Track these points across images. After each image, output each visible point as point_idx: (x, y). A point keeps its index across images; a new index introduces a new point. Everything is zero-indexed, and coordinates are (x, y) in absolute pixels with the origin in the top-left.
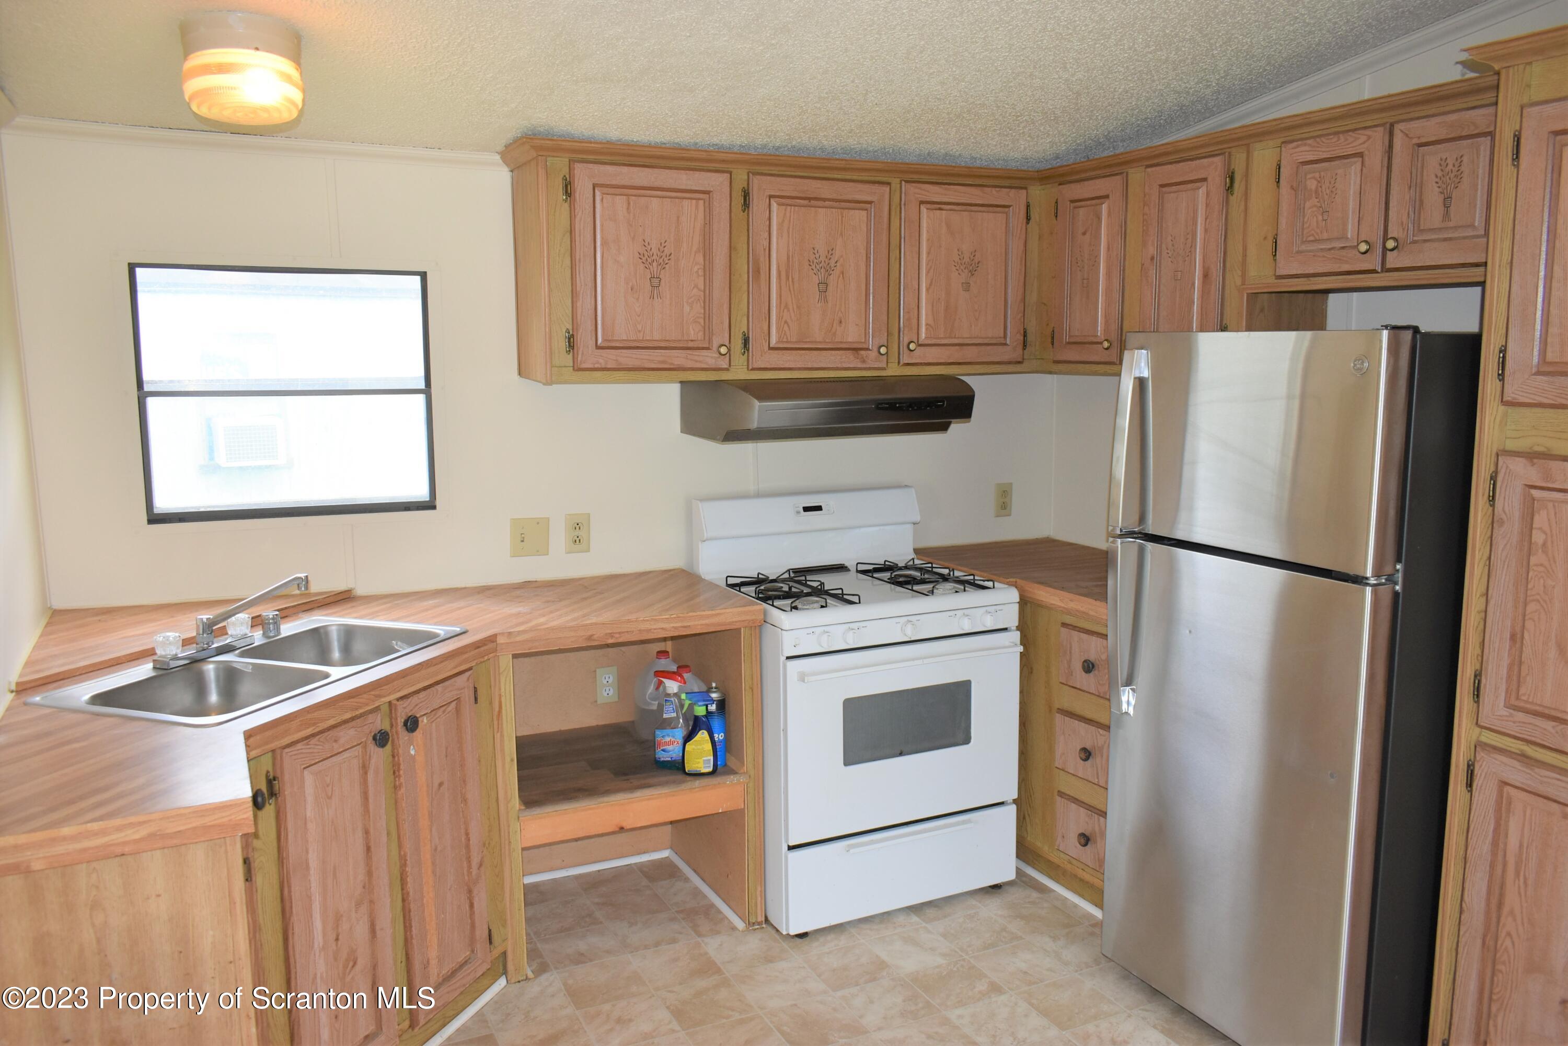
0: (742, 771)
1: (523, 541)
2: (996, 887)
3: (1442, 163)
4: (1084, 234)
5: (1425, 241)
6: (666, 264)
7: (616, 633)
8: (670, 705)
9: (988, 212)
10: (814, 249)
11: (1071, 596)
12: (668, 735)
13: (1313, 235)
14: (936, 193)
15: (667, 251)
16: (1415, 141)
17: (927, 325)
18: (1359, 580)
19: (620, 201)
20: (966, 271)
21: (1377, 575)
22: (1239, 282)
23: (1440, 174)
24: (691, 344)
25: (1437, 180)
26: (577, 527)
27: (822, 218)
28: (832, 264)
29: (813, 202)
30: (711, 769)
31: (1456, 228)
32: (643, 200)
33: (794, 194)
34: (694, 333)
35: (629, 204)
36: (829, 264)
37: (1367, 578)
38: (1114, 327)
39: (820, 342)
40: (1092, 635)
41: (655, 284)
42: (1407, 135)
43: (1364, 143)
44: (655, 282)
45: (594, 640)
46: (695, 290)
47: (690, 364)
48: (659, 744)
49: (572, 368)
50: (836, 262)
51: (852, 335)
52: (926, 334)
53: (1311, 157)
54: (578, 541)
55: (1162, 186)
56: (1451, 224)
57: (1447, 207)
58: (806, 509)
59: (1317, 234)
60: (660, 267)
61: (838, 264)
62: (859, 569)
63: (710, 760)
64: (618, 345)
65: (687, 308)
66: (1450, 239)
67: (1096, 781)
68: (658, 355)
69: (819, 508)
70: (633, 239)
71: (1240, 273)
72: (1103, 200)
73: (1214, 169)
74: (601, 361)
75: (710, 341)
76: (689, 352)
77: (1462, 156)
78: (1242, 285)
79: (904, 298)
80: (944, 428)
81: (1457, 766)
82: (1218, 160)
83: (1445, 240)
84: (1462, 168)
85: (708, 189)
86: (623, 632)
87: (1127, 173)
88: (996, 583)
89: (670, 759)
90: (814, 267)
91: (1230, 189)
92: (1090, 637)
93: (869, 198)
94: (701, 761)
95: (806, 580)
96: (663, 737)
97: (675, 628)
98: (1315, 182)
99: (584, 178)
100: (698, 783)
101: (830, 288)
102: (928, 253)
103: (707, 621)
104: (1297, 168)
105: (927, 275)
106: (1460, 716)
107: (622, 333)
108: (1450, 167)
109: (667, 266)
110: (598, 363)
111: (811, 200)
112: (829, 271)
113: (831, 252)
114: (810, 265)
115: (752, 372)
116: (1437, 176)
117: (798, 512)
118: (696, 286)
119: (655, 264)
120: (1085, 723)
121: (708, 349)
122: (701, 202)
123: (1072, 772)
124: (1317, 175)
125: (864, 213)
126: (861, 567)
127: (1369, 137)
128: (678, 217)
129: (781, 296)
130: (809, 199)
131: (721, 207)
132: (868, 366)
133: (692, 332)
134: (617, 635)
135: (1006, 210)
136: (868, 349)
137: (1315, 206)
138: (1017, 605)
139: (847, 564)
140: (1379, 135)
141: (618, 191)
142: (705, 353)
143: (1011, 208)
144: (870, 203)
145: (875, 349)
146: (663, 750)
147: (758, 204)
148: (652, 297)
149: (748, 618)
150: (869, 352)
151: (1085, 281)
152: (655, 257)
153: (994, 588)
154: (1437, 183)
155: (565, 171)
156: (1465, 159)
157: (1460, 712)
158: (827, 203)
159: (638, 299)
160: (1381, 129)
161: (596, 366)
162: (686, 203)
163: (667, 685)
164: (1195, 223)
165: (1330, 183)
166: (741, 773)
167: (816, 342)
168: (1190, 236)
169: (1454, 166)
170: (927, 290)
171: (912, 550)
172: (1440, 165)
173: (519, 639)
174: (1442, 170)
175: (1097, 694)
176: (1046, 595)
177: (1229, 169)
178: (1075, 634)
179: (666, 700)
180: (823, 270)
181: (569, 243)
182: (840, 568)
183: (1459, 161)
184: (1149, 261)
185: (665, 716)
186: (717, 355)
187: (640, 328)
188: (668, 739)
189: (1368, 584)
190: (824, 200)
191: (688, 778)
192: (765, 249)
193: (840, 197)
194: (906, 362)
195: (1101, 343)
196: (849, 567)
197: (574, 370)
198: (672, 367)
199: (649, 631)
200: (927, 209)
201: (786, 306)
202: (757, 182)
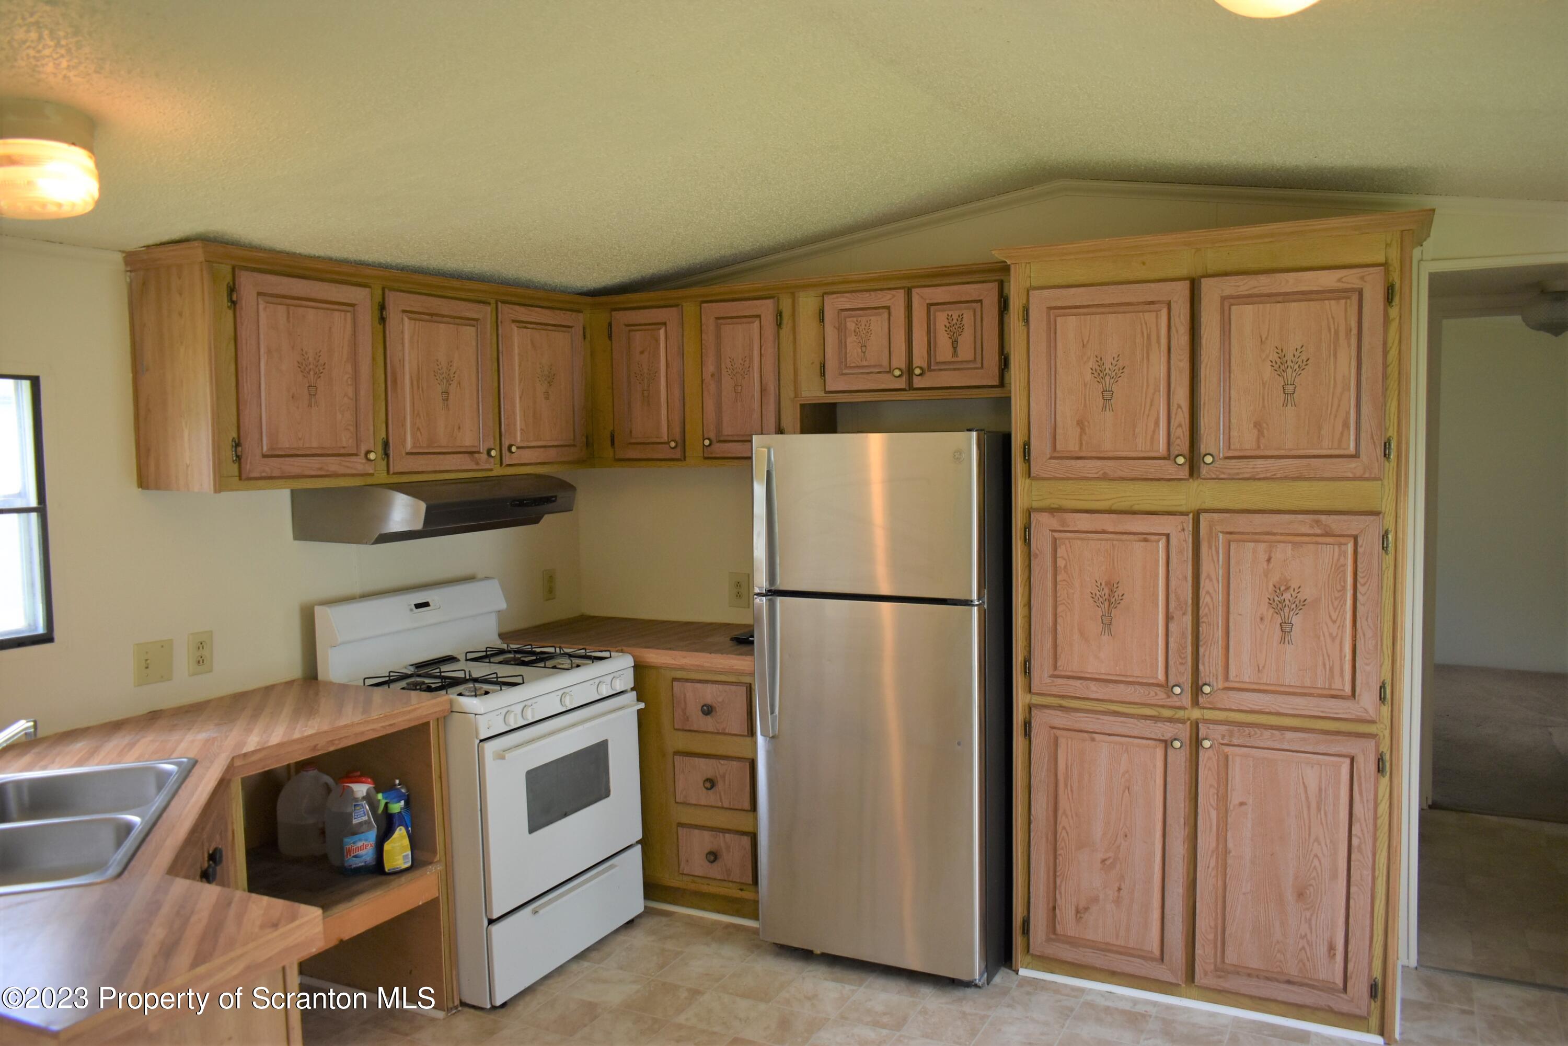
0: (435, 860)
1: (147, 668)
2: (630, 923)
3: (949, 318)
4: (642, 353)
5: (941, 370)
6: (322, 373)
7: (336, 740)
8: (361, 809)
9: (558, 331)
10: (437, 361)
11: (684, 653)
12: (360, 840)
13: (854, 362)
14: (523, 314)
15: (321, 362)
16: (928, 301)
17: (521, 429)
18: (967, 603)
19: (281, 310)
20: (546, 382)
21: (979, 599)
22: (792, 395)
23: (948, 325)
24: (342, 451)
25: (946, 329)
26: (201, 646)
27: (443, 331)
28: (452, 375)
29: (435, 318)
30: (409, 864)
31: (962, 362)
32: (301, 310)
33: (421, 310)
34: (346, 440)
35: (288, 313)
36: (449, 375)
37: (972, 601)
38: (677, 430)
39: (444, 447)
40: (707, 683)
41: (313, 393)
42: (922, 297)
43: (890, 299)
44: (312, 391)
45: (318, 750)
46: (346, 399)
47: (342, 470)
48: (349, 851)
49: (237, 478)
50: (454, 373)
51: (468, 439)
52: (521, 437)
53: (848, 306)
54: (201, 662)
55: (717, 318)
56: (959, 359)
57: (955, 348)
58: (418, 606)
59: (858, 362)
60: (316, 376)
61: (456, 375)
62: (468, 658)
63: (408, 855)
64: (280, 453)
65: (339, 416)
66: (958, 369)
67: (720, 804)
68: (315, 463)
69: (426, 604)
70: (293, 348)
71: (793, 389)
72: (659, 326)
73: (766, 308)
74: (267, 469)
75: (358, 446)
76: (342, 458)
77: (962, 315)
78: (795, 397)
79: (504, 405)
80: (536, 521)
81: (1017, 724)
82: (769, 303)
83: (955, 369)
84: (963, 322)
85: (354, 302)
86: (341, 738)
87: (682, 306)
88: (612, 653)
89: (363, 864)
90: (438, 378)
91: (779, 325)
92: (706, 685)
93: (475, 316)
94: (401, 857)
95: (440, 672)
96: (354, 843)
97: (384, 727)
98: (854, 325)
99: (249, 284)
100: (404, 879)
101: (451, 397)
102: (520, 366)
103: (408, 717)
104: (838, 313)
105: (519, 385)
106: (1017, 689)
107: (286, 442)
108: (955, 321)
109: (322, 375)
110: (264, 471)
111: (434, 317)
112: (449, 381)
113: (450, 363)
114: (435, 376)
115: (394, 476)
116: (945, 326)
117: (411, 610)
118: (346, 395)
119: (312, 373)
120: (704, 758)
121: (356, 455)
122: (349, 314)
123: (694, 802)
124: (855, 319)
125: (473, 329)
126: (470, 656)
127: (894, 296)
128: (330, 328)
129: (414, 403)
130: (431, 315)
131: (367, 318)
132: (481, 468)
133: (344, 439)
134: (337, 742)
135: (570, 329)
136: (479, 452)
137: (855, 341)
138: (632, 669)
139: (454, 654)
140: (901, 294)
141: (279, 300)
142: (354, 459)
143: (573, 329)
144: (476, 320)
145: (485, 452)
146: (355, 857)
147: (393, 315)
148: (310, 406)
149: (437, 709)
150: (481, 455)
151: (645, 392)
152: (311, 366)
153: (611, 657)
154: (946, 331)
155: (229, 278)
156: (964, 316)
157: (1017, 686)
158: (445, 319)
159: (298, 408)
160: (902, 291)
161: (264, 474)
162: (336, 314)
163: (355, 790)
164: (751, 349)
165: (866, 325)
166: (436, 862)
167: (440, 447)
168: (747, 359)
169: (957, 320)
170: (521, 398)
171: (497, 637)
172: (948, 319)
173: (254, 758)
174: (949, 323)
175: (716, 731)
176: (654, 657)
177: (778, 310)
178: (689, 684)
179: (355, 805)
180: (445, 381)
181: (233, 350)
182: (451, 659)
183: (961, 317)
184: (710, 376)
185: (355, 821)
186: (364, 461)
187: (300, 437)
188: (360, 844)
189: (974, 605)
190: (443, 316)
191: (391, 877)
192: (400, 361)
193: (455, 315)
194: (508, 463)
195: (668, 443)
196: (458, 657)
197: (240, 479)
198: (328, 473)
199: (362, 733)
200: (517, 327)
201: (418, 414)
202: (391, 297)
